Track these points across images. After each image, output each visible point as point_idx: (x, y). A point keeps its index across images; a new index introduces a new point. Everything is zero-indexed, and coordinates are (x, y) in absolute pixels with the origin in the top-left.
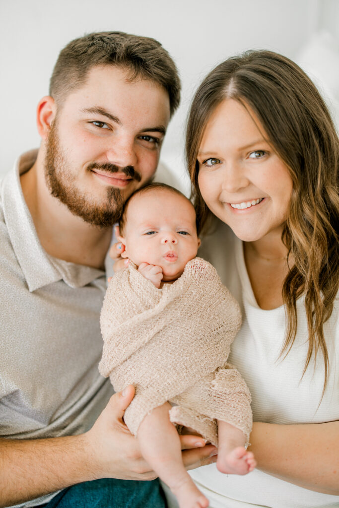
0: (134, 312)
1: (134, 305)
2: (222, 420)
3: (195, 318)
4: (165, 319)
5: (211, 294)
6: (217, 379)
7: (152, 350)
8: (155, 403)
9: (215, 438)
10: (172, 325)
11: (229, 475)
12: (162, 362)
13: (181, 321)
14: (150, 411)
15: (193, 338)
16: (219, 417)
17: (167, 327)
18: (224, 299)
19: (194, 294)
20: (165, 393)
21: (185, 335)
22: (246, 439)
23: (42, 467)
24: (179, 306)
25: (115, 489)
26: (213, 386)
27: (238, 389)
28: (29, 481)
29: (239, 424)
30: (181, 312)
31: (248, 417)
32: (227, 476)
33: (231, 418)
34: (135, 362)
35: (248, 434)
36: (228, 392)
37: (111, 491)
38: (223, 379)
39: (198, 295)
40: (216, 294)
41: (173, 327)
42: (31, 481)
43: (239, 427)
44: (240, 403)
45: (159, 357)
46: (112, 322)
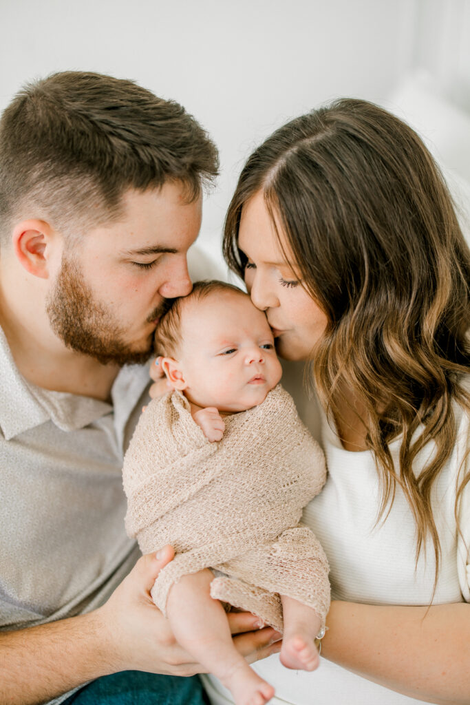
0: (167, 461)
1: (167, 452)
2: (284, 594)
3: (255, 469)
4: (213, 470)
5: (278, 438)
6: (280, 542)
7: (191, 508)
8: (185, 569)
9: (279, 621)
10: (222, 479)
11: (299, 671)
12: (205, 524)
13: (234, 473)
14: (177, 578)
15: (251, 495)
16: (282, 590)
17: (215, 481)
18: (299, 444)
19: (254, 437)
20: (202, 558)
21: (240, 491)
22: (321, 621)
23: (38, 665)
24: (233, 453)
25: (142, 695)
26: (275, 552)
27: (309, 555)
28: (23, 687)
29: (309, 600)
30: (235, 462)
31: (323, 591)
32: (297, 674)
33: (298, 592)
34: (168, 522)
35: (324, 614)
36: (295, 559)
37: (136, 697)
38: (288, 541)
39: (260, 439)
40: (285, 438)
41: (223, 481)
42: (25, 686)
43: (310, 605)
44: (311, 573)
45: (201, 517)
46: (136, 473)
